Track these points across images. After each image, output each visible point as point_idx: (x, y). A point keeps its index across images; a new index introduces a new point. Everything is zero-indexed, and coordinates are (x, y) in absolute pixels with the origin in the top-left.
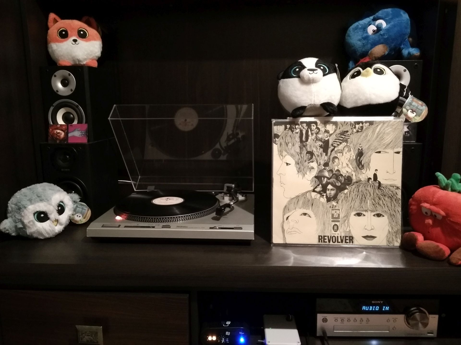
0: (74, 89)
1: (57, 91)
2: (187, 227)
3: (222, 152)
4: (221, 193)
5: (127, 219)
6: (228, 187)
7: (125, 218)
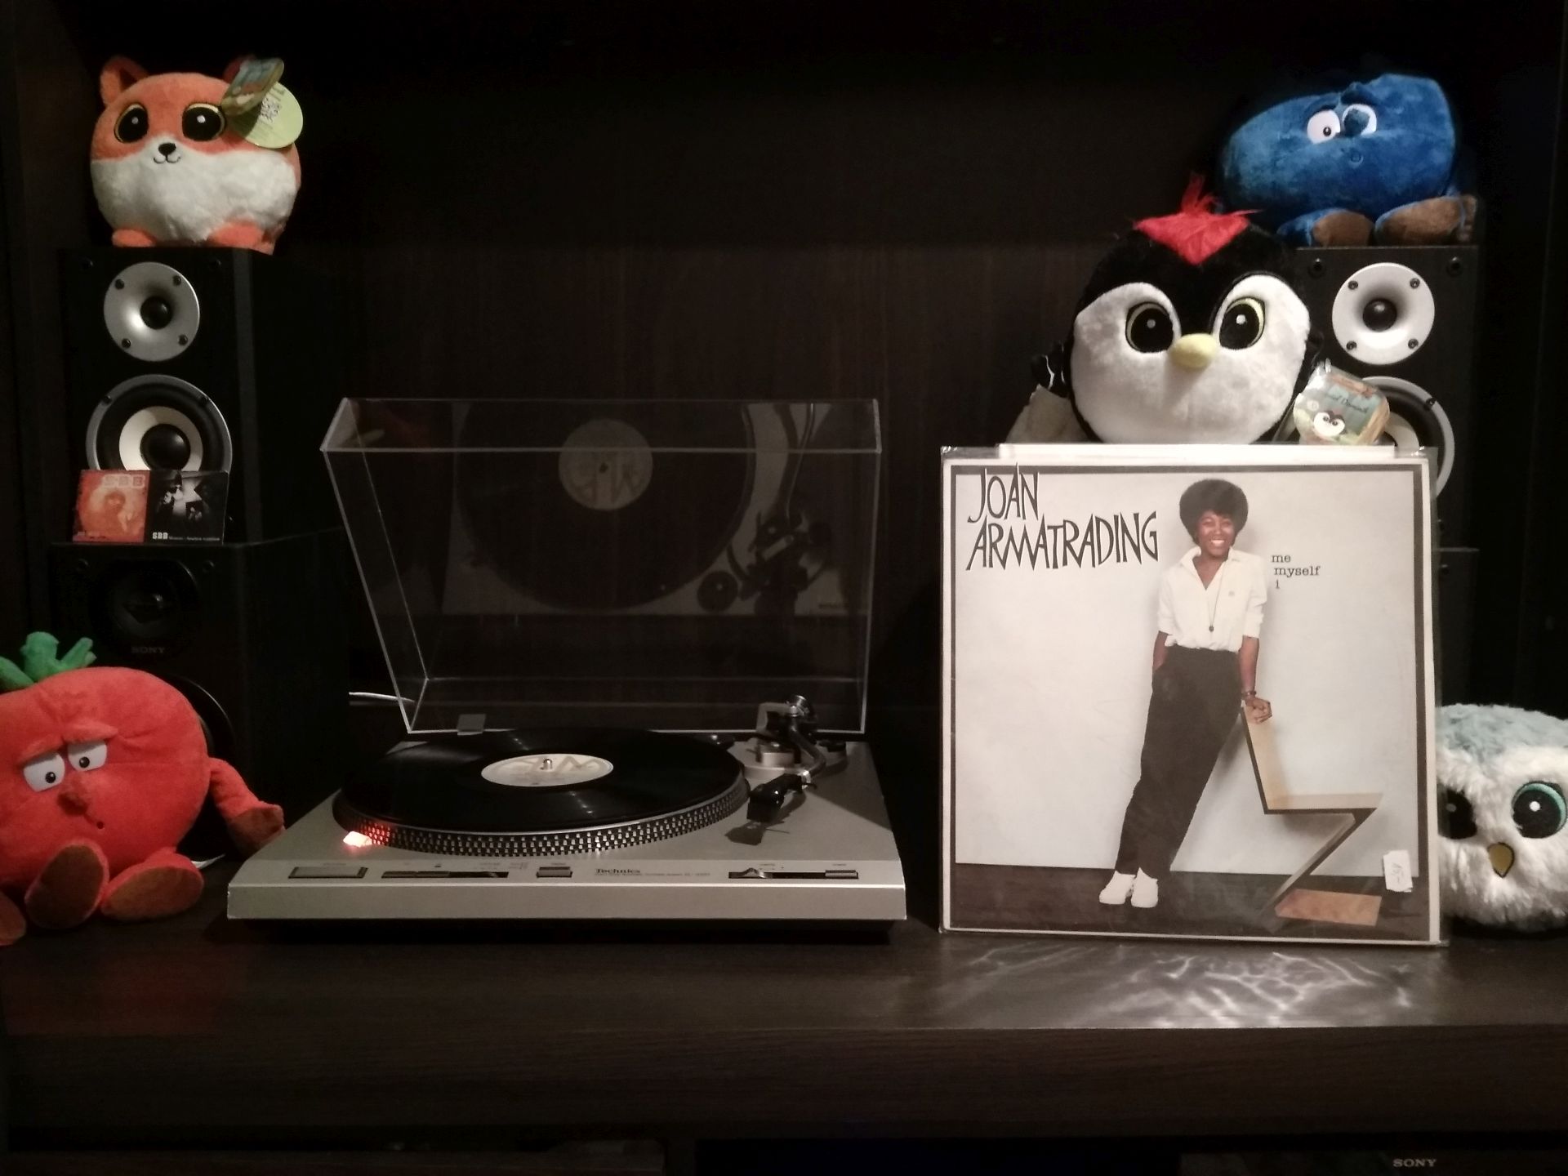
0: (191, 338)
1: (126, 343)
2: (639, 872)
3: (740, 584)
4: (744, 738)
5: (393, 843)
6: (773, 716)
7: (381, 838)
